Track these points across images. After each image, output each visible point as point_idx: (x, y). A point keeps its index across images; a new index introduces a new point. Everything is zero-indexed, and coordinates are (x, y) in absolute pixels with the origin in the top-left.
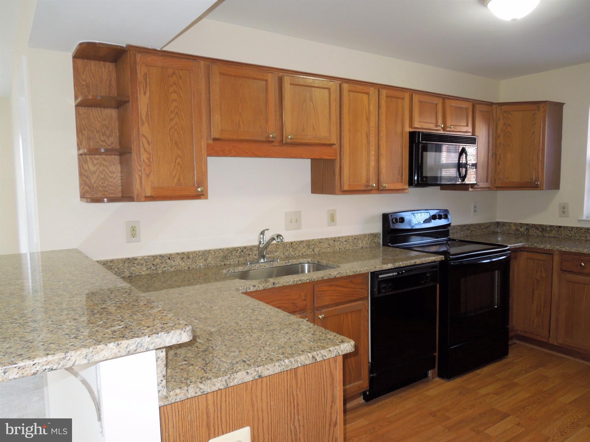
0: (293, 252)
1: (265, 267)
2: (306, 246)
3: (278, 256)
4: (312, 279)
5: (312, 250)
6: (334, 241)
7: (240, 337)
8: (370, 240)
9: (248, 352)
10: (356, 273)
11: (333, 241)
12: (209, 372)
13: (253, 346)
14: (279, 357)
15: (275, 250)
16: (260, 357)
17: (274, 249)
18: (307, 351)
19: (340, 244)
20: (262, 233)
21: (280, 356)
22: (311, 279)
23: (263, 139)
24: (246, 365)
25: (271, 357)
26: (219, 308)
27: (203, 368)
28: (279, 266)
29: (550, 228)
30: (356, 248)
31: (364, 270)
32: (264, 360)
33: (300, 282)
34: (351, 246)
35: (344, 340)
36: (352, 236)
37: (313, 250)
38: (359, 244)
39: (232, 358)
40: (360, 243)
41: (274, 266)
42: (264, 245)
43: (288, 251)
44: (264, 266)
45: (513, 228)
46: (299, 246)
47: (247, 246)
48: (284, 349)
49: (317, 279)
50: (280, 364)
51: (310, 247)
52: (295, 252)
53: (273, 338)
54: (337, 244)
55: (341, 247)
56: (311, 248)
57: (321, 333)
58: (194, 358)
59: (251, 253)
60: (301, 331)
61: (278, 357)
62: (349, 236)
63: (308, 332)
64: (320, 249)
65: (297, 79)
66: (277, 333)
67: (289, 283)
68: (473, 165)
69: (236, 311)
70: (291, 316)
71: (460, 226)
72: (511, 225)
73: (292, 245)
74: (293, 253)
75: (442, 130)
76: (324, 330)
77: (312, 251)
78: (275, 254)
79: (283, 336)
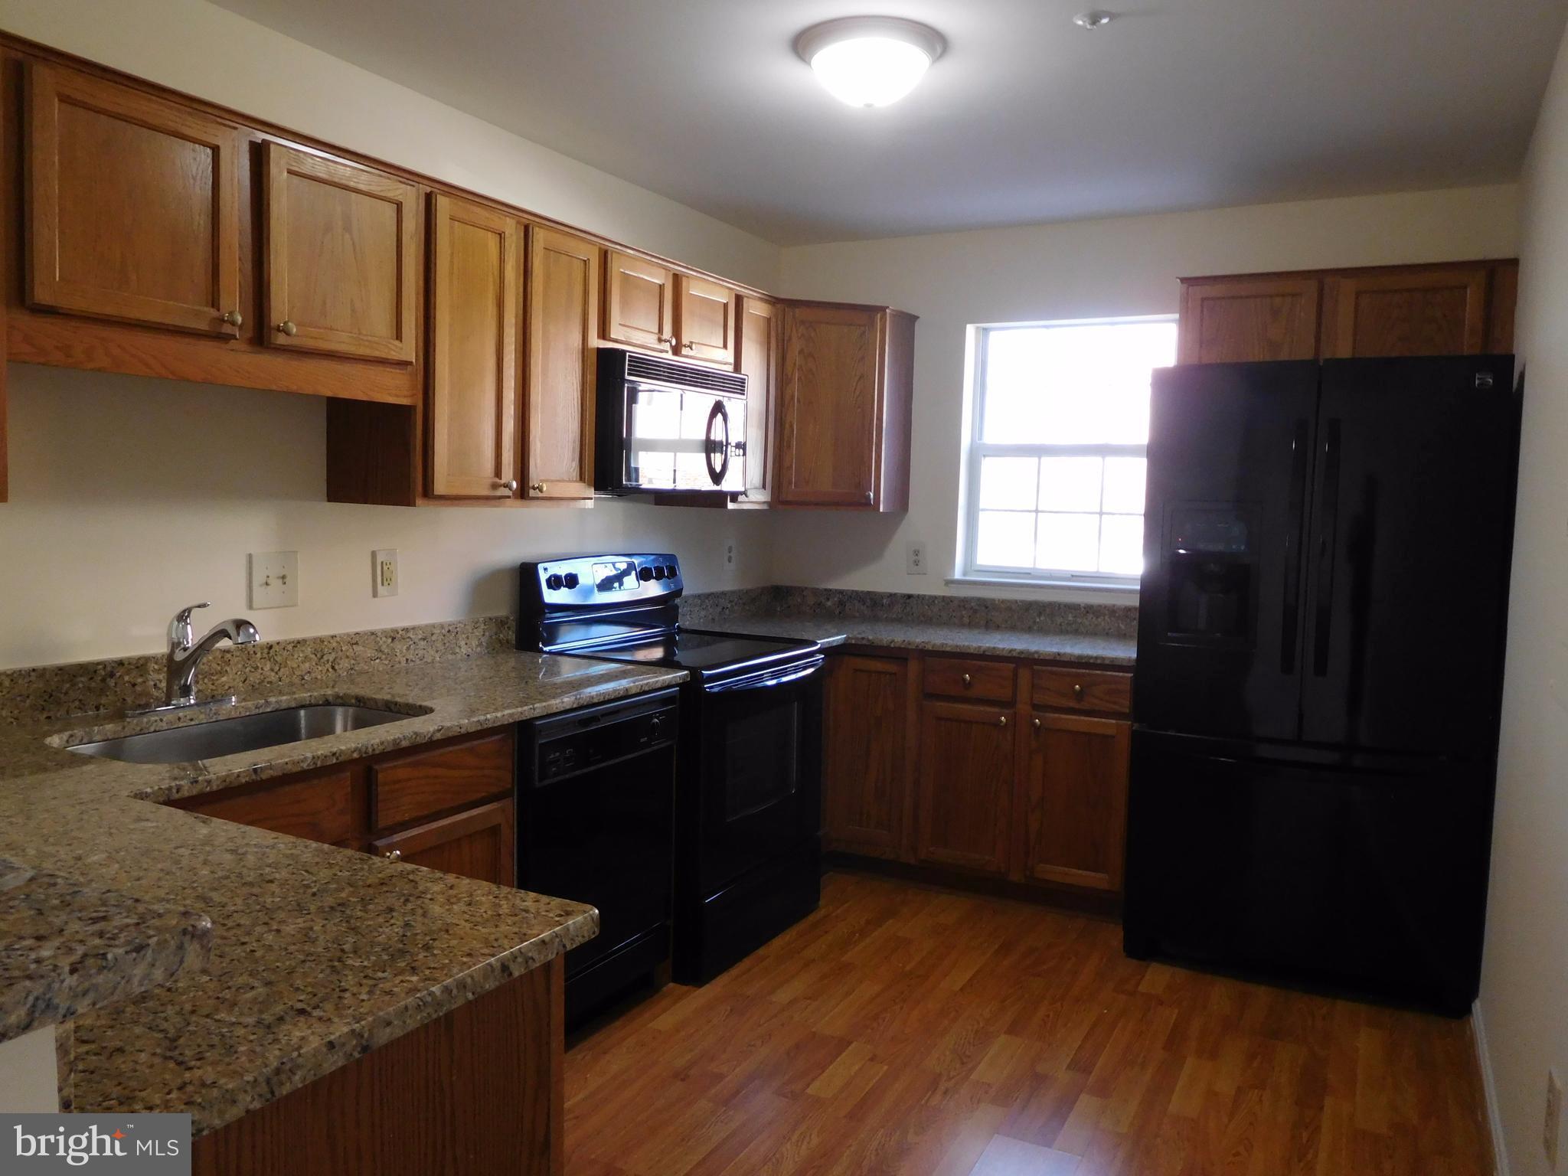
0: (273, 674)
1: (193, 723)
2: (313, 656)
3: (226, 687)
4: (367, 748)
5: (328, 666)
6: (393, 639)
7: (243, 940)
8: (487, 634)
9: (299, 983)
10: (486, 726)
11: (390, 640)
12: (198, 1063)
13: (304, 961)
14: (409, 981)
15: (219, 668)
16: (346, 990)
17: (214, 665)
18: (483, 951)
19: (408, 649)
20: (183, 617)
21: (408, 978)
22: (364, 750)
23: (203, 326)
24: (313, 1021)
25: (381, 986)
26: (108, 857)
27: (169, 1054)
28: (238, 715)
29: (889, 599)
30: (450, 657)
31: (506, 717)
32: (364, 997)
33: (334, 761)
34: (437, 651)
35: (569, 909)
36: (442, 627)
37: (333, 668)
38: (460, 647)
39: (256, 1009)
40: (463, 643)
41: (220, 718)
42: (187, 653)
43: (260, 671)
44: (188, 717)
45: (811, 601)
46: (293, 655)
47: (129, 658)
48: (408, 957)
49: (381, 748)
50: (421, 1003)
51: (325, 658)
52: (280, 674)
53: (354, 930)
54: (399, 647)
55: (410, 657)
56: (328, 661)
57: (491, 897)
58: (112, 1027)
59: (140, 680)
60: (431, 899)
61: (402, 981)
62: (433, 626)
63: (453, 900)
64: (353, 662)
65: (310, 160)
66: (359, 914)
67: (302, 765)
68: (738, 446)
69: (177, 862)
70: (370, 858)
71: (699, 596)
72: (805, 593)
73: (271, 651)
74: (273, 677)
75: (670, 352)
76: (494, 887)
77: (330, 670)
78: (219, 682)
79: (381, 920)
